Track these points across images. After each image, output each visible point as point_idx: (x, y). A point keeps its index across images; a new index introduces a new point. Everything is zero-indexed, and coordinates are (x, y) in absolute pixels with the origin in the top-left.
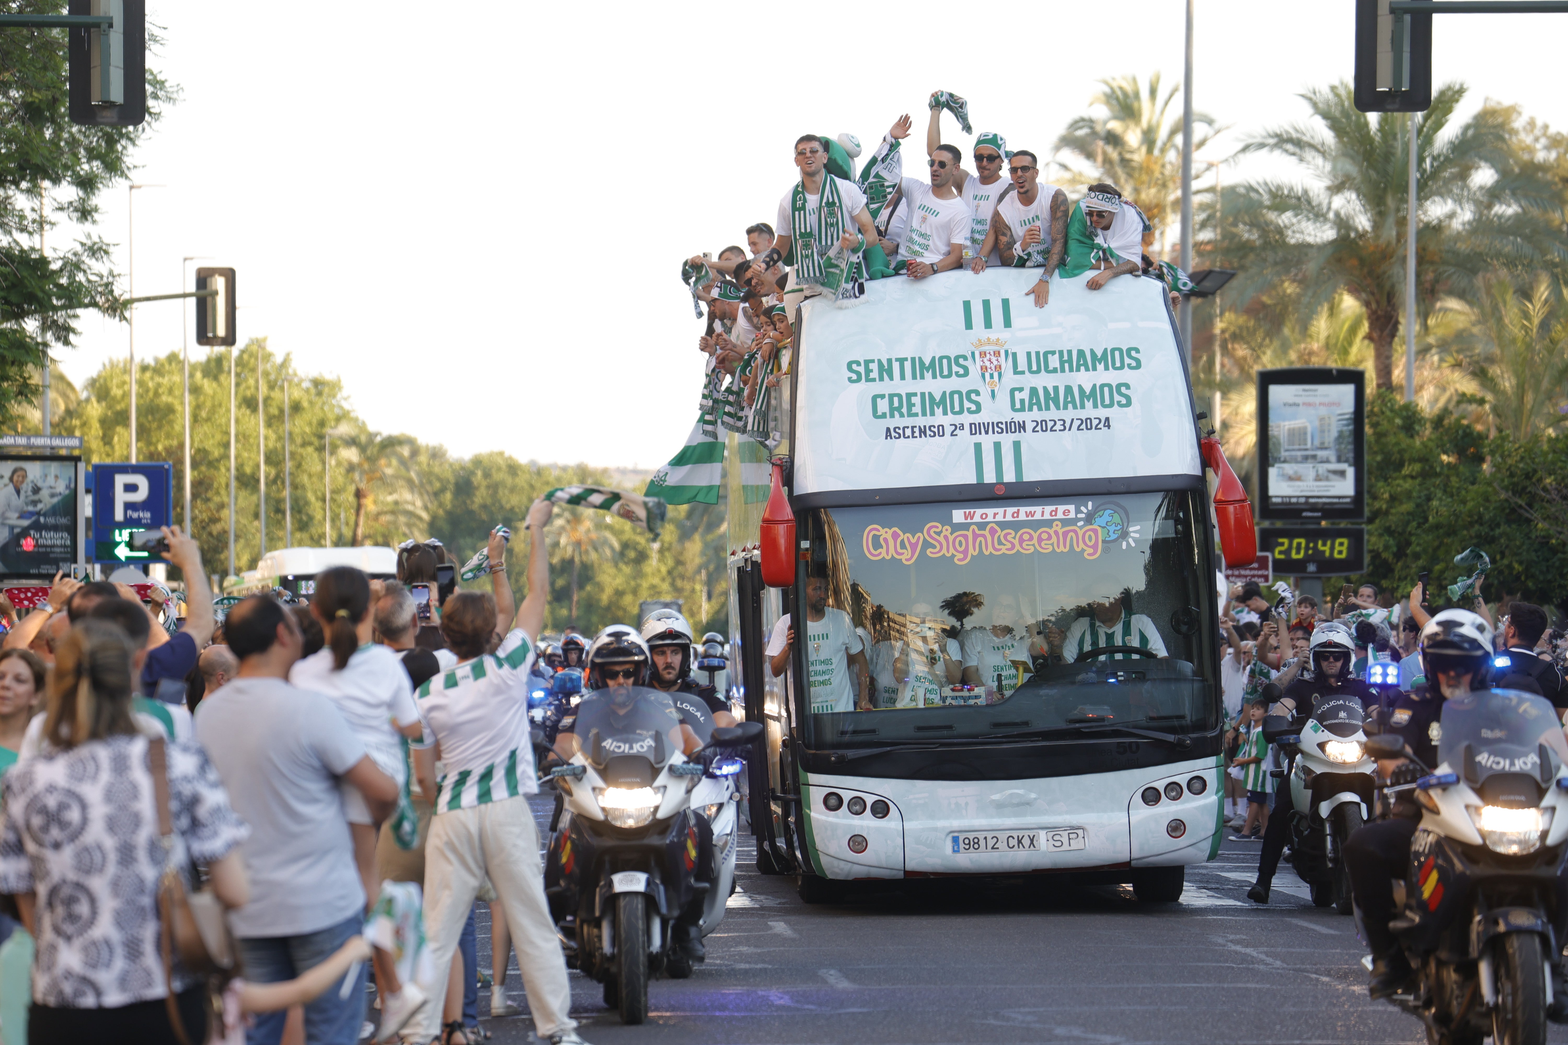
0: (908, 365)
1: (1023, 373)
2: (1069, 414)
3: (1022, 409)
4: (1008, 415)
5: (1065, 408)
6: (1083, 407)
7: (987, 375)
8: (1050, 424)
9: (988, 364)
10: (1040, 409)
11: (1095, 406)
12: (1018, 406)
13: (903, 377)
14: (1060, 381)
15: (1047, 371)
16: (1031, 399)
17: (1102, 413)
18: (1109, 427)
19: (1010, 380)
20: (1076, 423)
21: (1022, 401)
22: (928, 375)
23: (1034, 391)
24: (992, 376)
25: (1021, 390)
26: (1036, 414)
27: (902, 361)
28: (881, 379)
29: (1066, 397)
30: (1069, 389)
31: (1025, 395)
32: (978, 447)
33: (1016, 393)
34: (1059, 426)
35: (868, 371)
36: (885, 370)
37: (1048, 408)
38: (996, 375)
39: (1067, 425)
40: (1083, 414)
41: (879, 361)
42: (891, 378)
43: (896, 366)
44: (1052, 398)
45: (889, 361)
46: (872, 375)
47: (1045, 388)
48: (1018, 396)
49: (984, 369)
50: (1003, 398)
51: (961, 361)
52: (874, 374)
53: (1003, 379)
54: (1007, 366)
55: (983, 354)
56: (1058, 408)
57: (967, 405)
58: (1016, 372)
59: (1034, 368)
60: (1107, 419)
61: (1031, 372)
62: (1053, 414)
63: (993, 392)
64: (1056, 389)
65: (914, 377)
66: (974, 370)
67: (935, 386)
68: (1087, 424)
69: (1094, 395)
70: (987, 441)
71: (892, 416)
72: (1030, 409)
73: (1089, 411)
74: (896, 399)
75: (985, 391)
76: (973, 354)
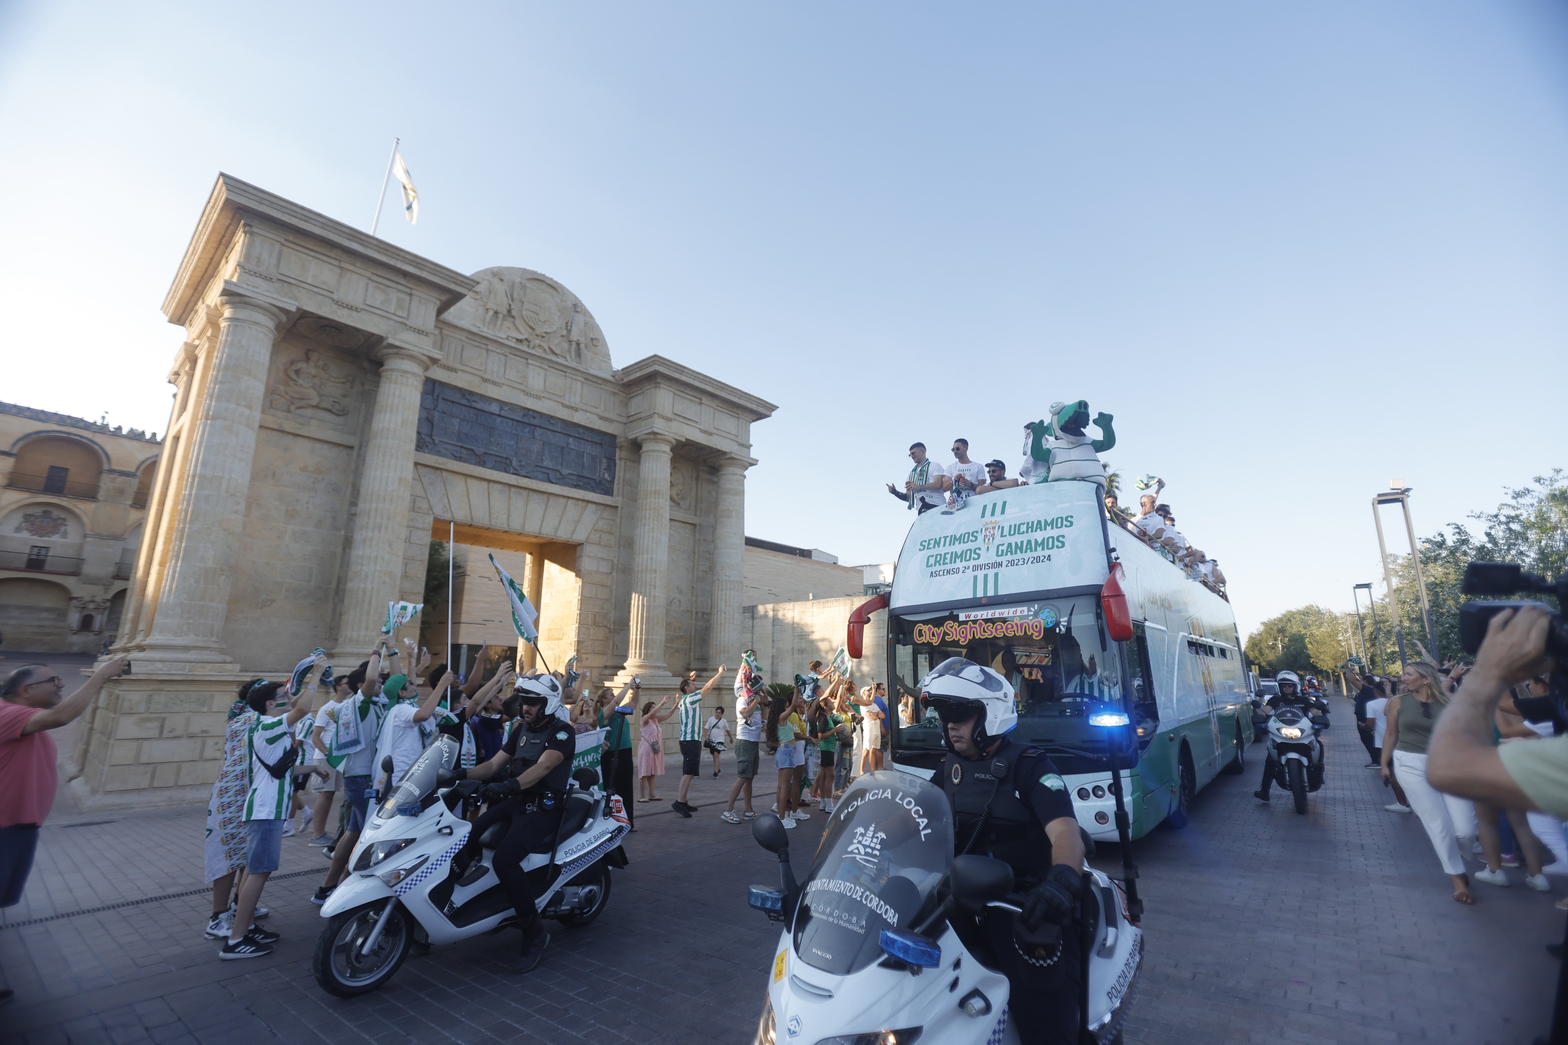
0: (948, 539)
1: (1006, 536)
2: (1028, 555)
3: (1002, 555)
4: (994, 559)
5: (1026, 552)
6: (1036, 550)
7: (987, 539)
8: (1016, 562)
9: (988, 534)
10: (1012, 554)
11: (1043, 549)
12: (1000, 553)
13: (944, 545)
14: (1024, 538)
15: (1019, 533)
16: (1007, 549)
17: (1047, 553)
18: (1050, 560)
19: (998, 540)
20: (1031, 559)
21: (1003, 551)
22: (957, 543)
23: (1010, 545)
24: (989, 540)
25: (1003, 545)
26: (1009, 557)
27: (945, 538)
28: (934, 547)
29: (1027, 546)
30: (1029, 542)
31: (1005, 548)
32: (975, 578)
33: (1000, 547)
34: (1021, 562)
35: (929, 544)
36: (937, 543)
37: (1016, 553)
38: (991, 539)
39: (1026, 562)
40: (1035, 554)
41: (936, 539)
42: (939, 547)
43: (943, 540)
44: (1019, 548)
45: (940, 538)
46: (930, 546)
47: (1016, 543)
48: (1001, 548)
49: (985, 536)
50: (993, 550)
51: (975, 534)
52: (931, 546)
53: (994, 541)
54: (998, 533)
55: (986, 529)
56: (1022, 552)
57: (973, 555)
58: (1002, 536)
59: (1012, 533)
60: (1049, 556)
61: (1010, 535)
62: (1019, 555)
63: (988, 548)
64: (1022, 542)
65: (950, 545)
66: (980, 537)
67: (958, 548)
68: (1037, 560)
69: (1043, 544)
70: (980, 574)
71: (935, 565)
72: (1006, 554)
73: (1040, 552)
74: (939, 557)
75: (984, 548)
76: (982, 530)
